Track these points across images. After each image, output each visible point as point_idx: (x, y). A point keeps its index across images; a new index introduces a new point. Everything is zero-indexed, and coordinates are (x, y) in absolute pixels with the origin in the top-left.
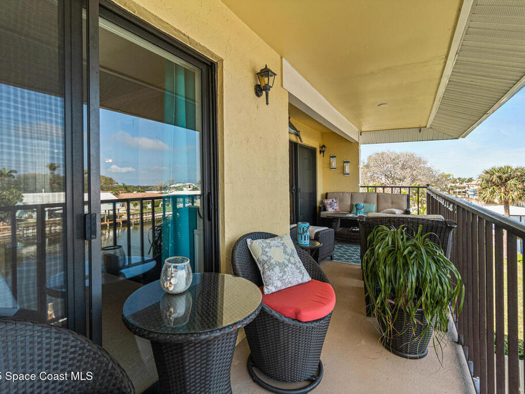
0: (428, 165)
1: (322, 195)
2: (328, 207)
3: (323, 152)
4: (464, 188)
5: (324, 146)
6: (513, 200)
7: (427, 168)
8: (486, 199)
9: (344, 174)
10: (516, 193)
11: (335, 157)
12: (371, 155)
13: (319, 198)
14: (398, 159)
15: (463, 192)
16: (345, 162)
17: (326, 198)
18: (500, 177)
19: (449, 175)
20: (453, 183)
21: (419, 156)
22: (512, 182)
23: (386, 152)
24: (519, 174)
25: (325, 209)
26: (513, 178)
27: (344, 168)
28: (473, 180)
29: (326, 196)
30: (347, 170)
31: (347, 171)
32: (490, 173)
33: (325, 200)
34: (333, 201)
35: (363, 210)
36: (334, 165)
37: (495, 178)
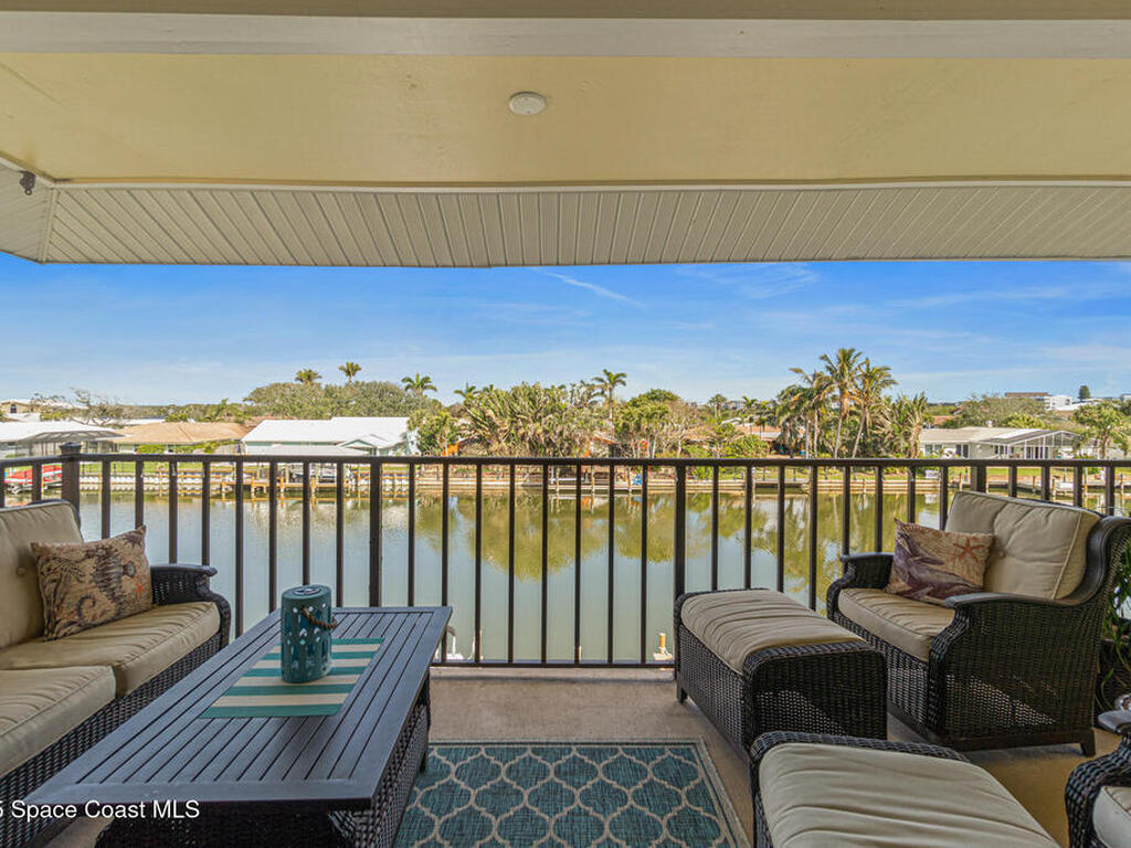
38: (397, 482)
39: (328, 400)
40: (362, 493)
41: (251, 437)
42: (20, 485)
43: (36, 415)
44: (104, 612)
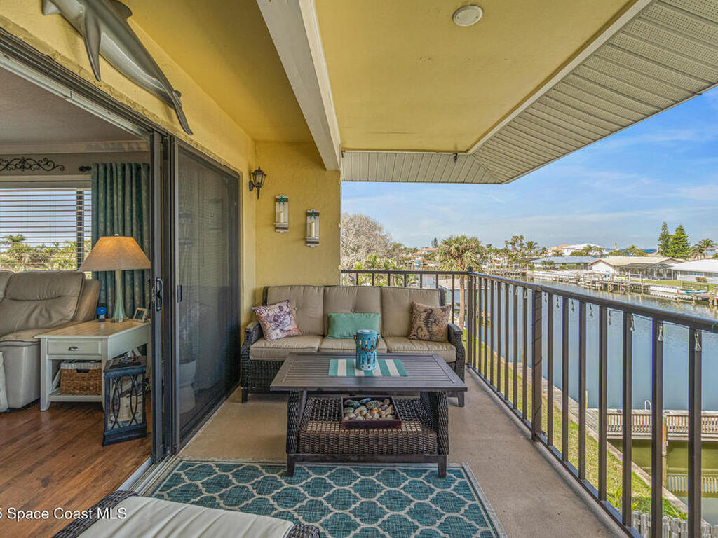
0: (384, 233)
1: (254, 293)
2: (270, 326)
3: (259, 185)
5: (259, 172)
7: (383, 236)
9: (307, 242)
11: (286, 200)
13: (246, 303)
15: (409, 263)
16: (308, 215)
17: (265, 303)
18: (457, 249)
19: (400, 245)
22: (468, 254)
25: (261, 335)
26: (468, 250)
27: (305, 229)
28: (418, 251)
29: (264, 297)
30: (315, 233)
31: (313, 235)
32: (449, 243)
33: (263, 308)
34: (281, 309)
35: (375, 352)
36: (283, 219)
37: (453, 250)
44: (425, 335)
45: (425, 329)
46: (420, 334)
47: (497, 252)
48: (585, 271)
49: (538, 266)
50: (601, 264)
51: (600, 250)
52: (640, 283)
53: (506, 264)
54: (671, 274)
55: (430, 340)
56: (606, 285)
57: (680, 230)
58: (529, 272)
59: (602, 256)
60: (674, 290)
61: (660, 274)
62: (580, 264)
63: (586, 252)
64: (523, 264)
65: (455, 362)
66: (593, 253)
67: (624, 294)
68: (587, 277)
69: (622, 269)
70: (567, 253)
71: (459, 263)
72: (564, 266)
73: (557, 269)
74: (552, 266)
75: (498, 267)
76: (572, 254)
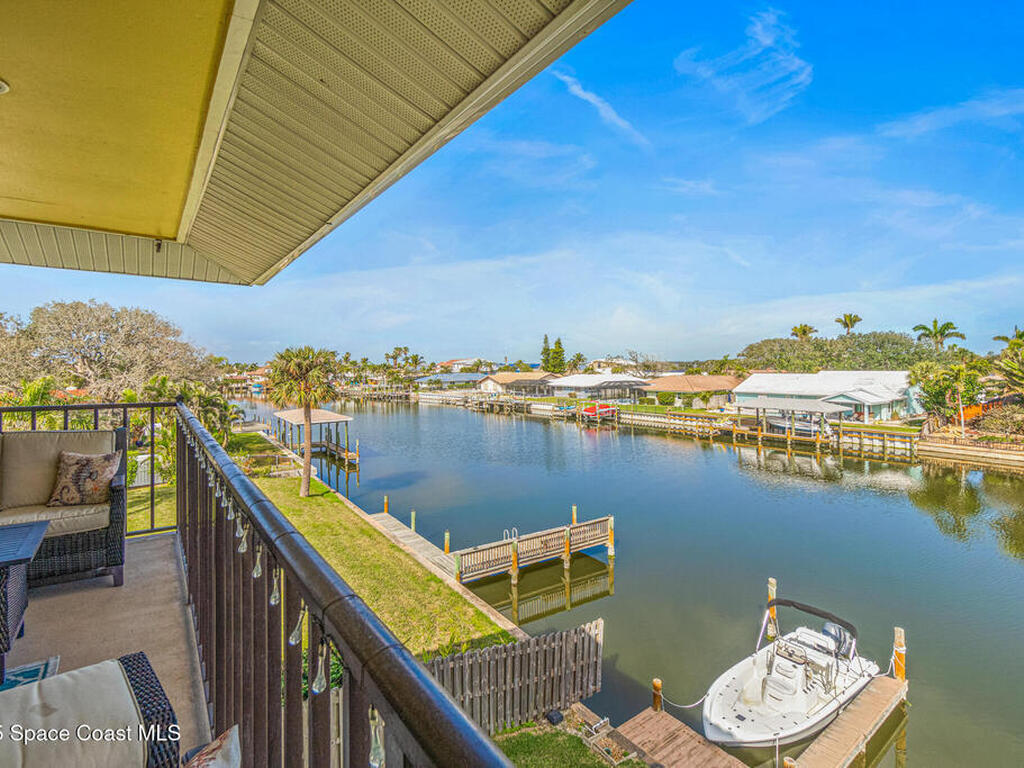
0: (183, 339)
4: (245, 380)
6: (316, 401)
7: (181, 344)
8: (280, 402)
10: (319, 391)
12: (41, 305)
14: (118, 321)
15: (244, 388)
18: (299, 365)
19: (220, 360)
20: (228, 373)
21: (165, 320)
22: (314, 373)
23: (86, 302)
24: (323, 360)
26: (315, 367)
28: (258, 368)
32: (285, 357)
37: (292, 367)
38: (888, 444)
39: (818, 354)
40: (844, 450)
41: (741, 388)
42: (588, 416)
43: (609, 370)
44: (73, 498)
45: (73, 488)
46: (65, 497)
47: (374, 369)
48: (474, 390)
49: (424, 386)
50: (489, 381)
51: (490, 365)
52: (523, 401)
53: (385, 385)
54: (551, 390)
55: (82, 503)
56: (492, 406)
57: (558, 343)
58: (412, 394)
59: (493, 372)
60: (550, 408)
61: (541, 391)
62: (468, 382)
63: (476, 368)
64: (407, 384)
65: (107, 528)
66: (483, 369)
67: (509, 415)
68: (475, 397)
69: (508, 386)
70: (456, 369)
71: (303, 387)
72: (452, 385)
73: (445, 390)
74: (439, 385)
75: (375, 390)
76: (462, 370)
